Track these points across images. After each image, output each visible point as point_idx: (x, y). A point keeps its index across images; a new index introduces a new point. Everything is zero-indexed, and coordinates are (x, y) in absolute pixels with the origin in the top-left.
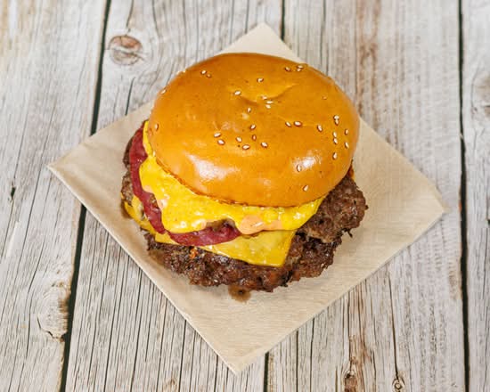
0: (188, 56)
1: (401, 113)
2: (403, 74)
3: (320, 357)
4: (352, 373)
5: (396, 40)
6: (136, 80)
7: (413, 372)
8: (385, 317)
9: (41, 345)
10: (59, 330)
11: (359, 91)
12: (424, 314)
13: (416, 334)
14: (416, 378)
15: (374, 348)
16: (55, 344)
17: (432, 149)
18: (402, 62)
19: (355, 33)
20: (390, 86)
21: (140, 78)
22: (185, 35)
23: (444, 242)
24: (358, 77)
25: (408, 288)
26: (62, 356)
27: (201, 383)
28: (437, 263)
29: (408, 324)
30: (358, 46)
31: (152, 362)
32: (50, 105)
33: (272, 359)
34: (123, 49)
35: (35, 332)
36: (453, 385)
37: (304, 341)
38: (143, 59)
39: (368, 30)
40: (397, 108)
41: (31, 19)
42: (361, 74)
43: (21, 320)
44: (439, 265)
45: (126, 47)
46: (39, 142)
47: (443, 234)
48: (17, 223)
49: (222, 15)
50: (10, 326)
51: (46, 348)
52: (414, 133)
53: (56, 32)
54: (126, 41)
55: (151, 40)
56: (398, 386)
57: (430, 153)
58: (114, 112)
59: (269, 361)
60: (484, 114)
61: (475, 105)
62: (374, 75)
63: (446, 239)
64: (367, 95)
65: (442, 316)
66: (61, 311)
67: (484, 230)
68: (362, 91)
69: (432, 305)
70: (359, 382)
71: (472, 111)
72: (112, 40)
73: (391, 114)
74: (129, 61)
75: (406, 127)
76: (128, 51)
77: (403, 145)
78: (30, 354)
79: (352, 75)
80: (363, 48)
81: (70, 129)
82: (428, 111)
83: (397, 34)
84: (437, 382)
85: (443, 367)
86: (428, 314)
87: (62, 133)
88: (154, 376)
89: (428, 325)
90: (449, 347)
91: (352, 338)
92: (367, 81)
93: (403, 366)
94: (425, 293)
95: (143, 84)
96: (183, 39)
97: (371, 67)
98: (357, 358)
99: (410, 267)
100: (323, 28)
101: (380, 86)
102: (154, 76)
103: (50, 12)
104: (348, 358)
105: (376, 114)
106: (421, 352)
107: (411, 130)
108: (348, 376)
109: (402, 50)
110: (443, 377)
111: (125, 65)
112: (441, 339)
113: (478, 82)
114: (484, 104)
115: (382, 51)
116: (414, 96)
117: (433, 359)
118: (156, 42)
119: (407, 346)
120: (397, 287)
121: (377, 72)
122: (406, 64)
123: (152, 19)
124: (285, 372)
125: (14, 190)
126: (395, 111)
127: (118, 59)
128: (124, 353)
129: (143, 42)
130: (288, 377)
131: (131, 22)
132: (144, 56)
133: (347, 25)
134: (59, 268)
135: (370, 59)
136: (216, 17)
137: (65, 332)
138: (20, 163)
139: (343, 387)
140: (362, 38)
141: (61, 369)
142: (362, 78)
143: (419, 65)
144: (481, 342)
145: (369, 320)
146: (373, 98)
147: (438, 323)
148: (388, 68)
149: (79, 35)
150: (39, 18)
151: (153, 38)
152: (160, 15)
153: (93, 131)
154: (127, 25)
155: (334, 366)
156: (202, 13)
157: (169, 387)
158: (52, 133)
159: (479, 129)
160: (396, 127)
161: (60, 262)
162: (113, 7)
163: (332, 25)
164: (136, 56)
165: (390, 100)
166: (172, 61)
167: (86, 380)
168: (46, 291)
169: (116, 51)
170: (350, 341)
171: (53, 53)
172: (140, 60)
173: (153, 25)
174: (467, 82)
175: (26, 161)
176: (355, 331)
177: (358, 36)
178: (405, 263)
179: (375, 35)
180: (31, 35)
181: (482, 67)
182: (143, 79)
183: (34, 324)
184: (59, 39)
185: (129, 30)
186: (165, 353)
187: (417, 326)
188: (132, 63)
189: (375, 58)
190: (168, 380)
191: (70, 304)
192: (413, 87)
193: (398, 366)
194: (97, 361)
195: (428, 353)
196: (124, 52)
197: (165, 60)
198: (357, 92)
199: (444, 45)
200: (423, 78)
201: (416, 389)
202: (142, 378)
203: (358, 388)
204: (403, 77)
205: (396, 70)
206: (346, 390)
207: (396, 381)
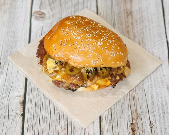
1: (143, 33)
3: (120, 117)
4: (133, 123)
5: (139, 10)
6: (44, 25)
7: (157, 121)
8: (144, 102)
9: (13, 118)
10: (20, 112)
11: (127, 27)
12: (159, 101)
13: (156, 108)
14: (158, 124)
15: (141, 114)
16: (19, 117)
18: (142, 16)
19: (124, 8)
20: (138, 24)
21: (46, 25)
22: (61, 10)
23: (164, 76)
24: (126, 22)
25: (152, 92)
26: (22, 121)
27: (75, 130)
28: (162, 83)
29: (153, 105)
30: (125, 12)
31: (56, 123)
32: (13, 34)
33: (102, 119)
34: (38, 16)
35: (11, 113)
37: (114, 112)
38: (46, 19)
39: (129, 7)
41: (4, 7)
43: (6, 109)
44: (163, 84)
45: (40, 15)
46: (9, 47)
47: (163, 73)
48: (2, 75)
49: (74, 4)
51: (15, 118)
53: (13, 10)
54: (40, 13)
56: (151, 127)
57: (155, 45)
58: (37, 37)
59: (101, 120)
63: (164, 74)
64: (130, 28)
65: (166, 101)
66: (21, 105)
68: (128, 27)
69: (162, 98)
70: (136, 126)
72: (35, 13)
73: (139, 34)
74: (41, 19)
75: (146, 38)
77: (145, 43)
78: (9, 121)
79: (124, 22)
80: (127, 13)
82: (153, 32)
83: (139, 8)
84: (166, 125)
85: (168, 119)
86: (160, 100)
87: (18, 44)
88: (57, 128)
89: (161, 105)
91: (132, 110)
92: (130, 23)
93: (152, 119)
94: (158, 93)
96: (61, 12)
97: (131, 19)
98: (135, 117)
99: (152, 85)
100: (112, 7)
101: (135, 24)
102: (50, 25)
103: (11, 4)
104: (131, 117)
105: (134, 34)
106: (159, 114)
107: (148, 38)
108: (132, 124)
109: (142, 12)
110: (168, 123)
111: (40, 20)
112: (166, 110)
115: (134, 14)
116: (148, 28)
117: (164, 116)
118: (51, 13)
119: (153, 112)
120: (147, 92)
121: (133, 20)
123: (49, 5)
124: (107, 123)
126: (141, 32)
128: (45, 120)
129: (46, 13)
130: (109, 125)
131: (41, 7)
133: (121, 6)
134: (19, 90)
135: (130, 16)
136: (72, 4)
137: (22, 113)
138: (2, 54)
139: (130, 128)
141: (22, 126)
142: (128, 22)
143: (148, 17)
145: (138, 104)
146: (132, 29)
147: (164, 104)
148: (137, 19)
149: (22, 11)
150: (7, 6)
151: (50, 12)
152: (52, 5)
153: (29, 42)
154: (40, 8)
155: (126, 120)
156: (67, 3)
157: (63, 131)
158: (14, 44)
160: (142, 38)
161: (19, 88)
162: (34, 2)
163: (115, 6)
164: (44, 18)
165: (139, 29)
166: (57, 19)
167: (32, 130)
168: (14, 98)
169: (36, 16)
170: (131, 111)
171: (13, 17)
172: (45, 20)
173: (49, 8)
175: (4, 53)
176: (133, 108)
177: (125, 9)
178: (150, 84)
179: (131, 8)
180: (4, 11)
182: (47, 25)
184: (15, 13)
185: (41, 9)
186: (61, 119)
187: (156, 105)
189: (132, 16)
190: (63, 128)
191: (24, 103)
192: (147, 24)
193: (151, 120)
194: (35, 122)
195: (162, 115)
196: (39, 17)
197: (54, 19)
198: (126, 27)
199: (157, 10)
200: (150, 21)
201: (158, 127)
202: (53, 129)
203: (136, 128)
204: (143, 21)
205: (140, 19)
206: (131, 128)
207: (151, 125)
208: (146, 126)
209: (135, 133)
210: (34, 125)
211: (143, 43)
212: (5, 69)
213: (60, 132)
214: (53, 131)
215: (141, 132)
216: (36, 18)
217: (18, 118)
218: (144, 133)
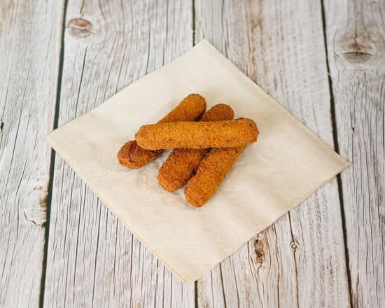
0: (126, 31)
1: (283, 62)
2: (283, 37)
4: (260, 239)
5: (276, 15)
6: (89, 47)
7: (305, 236)
9: (27, 230)
10: (41, 220)
11: (252, 49)
12: (310, 196)
13: (305, 210)
14: (307, 240)
15: (275, 221)
16: (38, 229)
17: (307, 84)
18: (282, 29)
19: (247, 12)
20: (274, 45)
21: (92, 45)
22: (124, 17)
24: (251, 40)
26: (43, 237)
27: (147, 253)
30: (249, 20)
31: (111, 240)
32: (27, 66)
34: (78, 27)
35: (23, 221)
36: (335, 243)
38: (94, 34)
39: (256, 10)
40: (280, 58)
41: (11, 11)
42: (252, 39)
43: (12, 214)
45: (81, 25)
46: (20, 91)
48: (6, 147)
49: (149, 4)
50: (4, 218)
51: (31, 232)
52: (294, 74)
53: (29, 18)
54: (80, 22)
55: (98, 21)
56: (294, 247)
57: (306, 86)
58: (74, 69)
60: (344, 58)
61: (337, 53)
62: (262, 38)
64: (258, 52)
65: (324, 196)
66: (41, 206)
67: (350, 136)
68: (254, 49)
70: (265, 245)
71: (335, 57)
72: (71, 21)
73: (276, 63)
74: (83, 35)
75: (287, 71)
76: (82, 28)
77: (286, 82)
78: (20, 237)
79: (246, 39)
80: (252, 21)
81: (42, 81)
82: (303, 59)
83: (276, 11)
84: (323, 242)
85: (327, 231)
86: (313, 195)
87: (37, 85)
88: (112, 249)
89: (313, 203)
90: (330, 216)
92: (257, 43)
93: (297, 230)
95: (94, 50)
96: (122, 21)
97: (260, 33)
100: (223, 10)
101: (267, 44)
102: (102, 45)
103: (24, 6)
105: (265, 63)
106: (310, 222)
107: (291, 72)
108: (257, 241)
109: (281, 21)
110: (327, 238)
111: (80, 37)
112: (324, 212)
113: (337, 38)
114: (343, 52)
115: (266, 23)
116: (291, 50)
117: (319, 226)
118: (103, 23)
119: (299, 218)
121: (264, 36)
122: (284, 30)
123: (98, 8)
125: (3, 124)
126: (278, 60)
127: (75, 34)
128: (89, 234)
129: (94, 23)
131: (84, 9)
132: (94, 32)
133: (240, 8)
134: (38, 176)
135: (258, 28)
136: (145, 6)
137: (45, 221)
138: (6, 106)
139: (254, 249)
140: (251, 15)
141: (43, 246)
142: (253, 41)
143: (293, 30)
144: (354, 211)
147: (321, 201)
148: (272, 33)
149: (46, 20)
150: (17, 10)
151: (100, 20)
152: (105, 6)
154: (81, 12)
156: (135, 3)
157: (124, 257)
158: (29, 85)
159: (341, 68)
160: (280, 71)
161: (39, 172)
163: (230, 7)
164: (88, 31)
165: (275, 54)
166: (114, 35)
167: (62, 254)
168: (29, 193)
169: (73, 29)
171: (28, 32)
172: (92, 35)
173: (100, 12)
174: (330, 39)
175: (11, 104)
177: (249, 13)
179: (261, 12)
180: (11, 22)
181: (340, 27)
182: (94, 47)
183: (22, 216)
184: (31, 23)
185: (83, 15)
186: (120, 233)
187: (305, 204)
188: (86, 37)
189: (261, 28)
190: (123, 251)
191: (48, 201)
192: (291, 44)
193: (293, 233)
194: (70, 240)
195: (315, 222)
196: (79, 29)
197: (109, 34)
198: (250, 50)
199: (311, 16)
200: (298, 38)
201: (308, 248)
202: (104, 251)
203: (265, 249)
204: (283, 39)
205: (278, 34)
206: (255, 251)
207: (293, 243)
208: (284, 245)
209: (263, 258)
210: (67, 245)
211: (282, 82)
212: (12, 135)
213: (117, 258)
214: (103, 256)
215: (274, 257)
216: (74, 33)
217: (36, 232)
218: (279, 260)
